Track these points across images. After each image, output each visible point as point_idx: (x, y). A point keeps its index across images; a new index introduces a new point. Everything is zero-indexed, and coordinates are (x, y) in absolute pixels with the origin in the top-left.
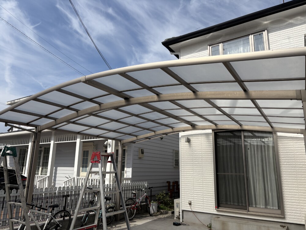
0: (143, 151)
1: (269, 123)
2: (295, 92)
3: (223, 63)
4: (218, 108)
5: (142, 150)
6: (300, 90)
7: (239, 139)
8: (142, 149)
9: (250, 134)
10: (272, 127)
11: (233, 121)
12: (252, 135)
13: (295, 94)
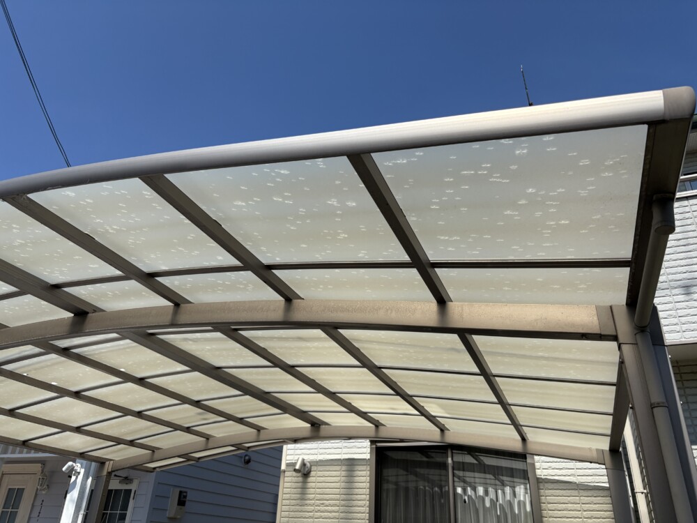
0: (185, 497)
1: (518, 427)
2: (595, 312)
3: (348, 157)
4: (375, 370)
5: (181, 492)
6: (611, 307)
7: (443, 472)
8: (182, 489)
9: (469, 459)
10: (524, 439)
11: (423, 417)
12: (475, 462)
13: (596, 318)
